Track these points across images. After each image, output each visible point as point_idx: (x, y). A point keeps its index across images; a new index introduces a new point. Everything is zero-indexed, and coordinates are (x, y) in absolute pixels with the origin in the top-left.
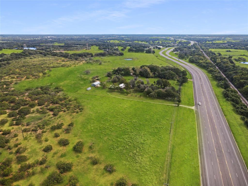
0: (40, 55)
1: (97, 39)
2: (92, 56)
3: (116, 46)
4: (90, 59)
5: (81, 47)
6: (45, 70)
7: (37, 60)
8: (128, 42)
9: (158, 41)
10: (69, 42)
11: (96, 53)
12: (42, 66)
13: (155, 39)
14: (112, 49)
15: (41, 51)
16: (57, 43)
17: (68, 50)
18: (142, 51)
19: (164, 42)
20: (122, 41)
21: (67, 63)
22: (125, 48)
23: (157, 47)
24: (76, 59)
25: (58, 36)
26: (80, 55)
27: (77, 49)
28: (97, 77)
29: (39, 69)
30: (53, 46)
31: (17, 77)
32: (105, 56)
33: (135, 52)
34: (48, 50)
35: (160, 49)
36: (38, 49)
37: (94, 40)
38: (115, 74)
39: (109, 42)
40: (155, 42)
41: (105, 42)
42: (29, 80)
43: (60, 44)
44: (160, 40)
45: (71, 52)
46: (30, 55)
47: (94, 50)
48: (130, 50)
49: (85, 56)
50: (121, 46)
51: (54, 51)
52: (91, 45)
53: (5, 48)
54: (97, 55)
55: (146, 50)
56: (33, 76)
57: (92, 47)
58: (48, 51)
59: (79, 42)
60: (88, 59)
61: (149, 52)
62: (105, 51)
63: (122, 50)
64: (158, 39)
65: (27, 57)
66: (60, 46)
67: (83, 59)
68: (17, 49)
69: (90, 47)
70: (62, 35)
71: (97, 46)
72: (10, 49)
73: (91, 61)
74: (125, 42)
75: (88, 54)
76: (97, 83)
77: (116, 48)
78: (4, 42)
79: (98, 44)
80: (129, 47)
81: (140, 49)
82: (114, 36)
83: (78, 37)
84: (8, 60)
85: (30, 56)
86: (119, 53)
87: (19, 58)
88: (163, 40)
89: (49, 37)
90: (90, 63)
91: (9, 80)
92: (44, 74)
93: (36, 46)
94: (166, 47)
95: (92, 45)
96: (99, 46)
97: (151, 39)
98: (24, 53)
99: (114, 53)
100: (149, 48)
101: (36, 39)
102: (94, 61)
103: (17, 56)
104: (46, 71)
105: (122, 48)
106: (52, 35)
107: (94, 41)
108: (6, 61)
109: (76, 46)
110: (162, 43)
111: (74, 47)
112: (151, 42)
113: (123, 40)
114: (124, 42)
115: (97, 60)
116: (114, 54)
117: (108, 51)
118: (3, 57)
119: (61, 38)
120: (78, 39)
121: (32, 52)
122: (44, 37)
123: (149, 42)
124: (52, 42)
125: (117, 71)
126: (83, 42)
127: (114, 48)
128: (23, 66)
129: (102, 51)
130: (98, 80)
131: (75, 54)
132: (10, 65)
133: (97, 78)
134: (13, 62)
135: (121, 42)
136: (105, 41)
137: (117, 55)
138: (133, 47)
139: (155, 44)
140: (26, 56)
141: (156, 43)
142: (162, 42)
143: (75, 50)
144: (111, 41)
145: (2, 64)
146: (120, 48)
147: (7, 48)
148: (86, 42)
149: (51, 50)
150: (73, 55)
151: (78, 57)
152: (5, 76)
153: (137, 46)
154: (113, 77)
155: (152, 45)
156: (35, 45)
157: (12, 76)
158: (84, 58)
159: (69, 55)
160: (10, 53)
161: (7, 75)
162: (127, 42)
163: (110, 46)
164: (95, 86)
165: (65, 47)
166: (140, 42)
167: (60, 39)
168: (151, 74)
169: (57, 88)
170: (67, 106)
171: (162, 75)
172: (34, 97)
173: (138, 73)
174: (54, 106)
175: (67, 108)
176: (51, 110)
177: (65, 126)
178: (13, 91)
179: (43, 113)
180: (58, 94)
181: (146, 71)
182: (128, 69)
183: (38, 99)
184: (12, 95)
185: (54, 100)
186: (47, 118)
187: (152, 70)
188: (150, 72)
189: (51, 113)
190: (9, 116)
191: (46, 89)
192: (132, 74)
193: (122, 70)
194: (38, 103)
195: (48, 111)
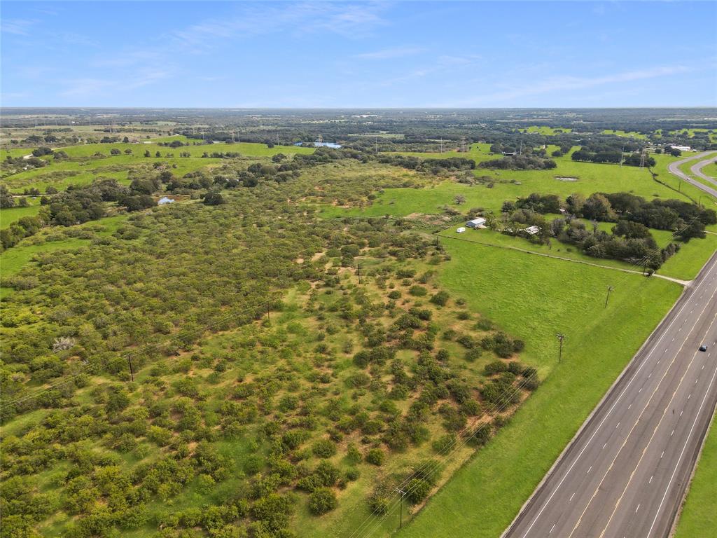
0: (353, 160)
1: (492, 122)
2: (473, 167)
3: (542, 144)
4: (468, 174)
5: (445, 143)
6: (370, 190)
7: (351, 171)
8: (581, 134)
9: (684, 130)
10: (415, 130)
11: (484, 161)
12: (364, 183)
13: (677, 123)
14: (527, 151)
15: (355, 151)
16: (385, 132)
17: (415, 151)
18: (614, 159)
19: (706, 133)
20: (564, 130)
21: (414, 179)
22: (566, 150)
23: (668, 150)
24: (435, 172)
25: (387, 113)
26: (445, 164)
27: (437, 148)
28: (480, 211)
29: (360, 189)
30: (379, 140)
31: (322, 200)
32: (506, 168)
33: (594, 163)
34: (367, 149)
35: (677, 153)
36: (346, 147)
37: (483, 125)
38: (521, 207)
39: (525, 131)
40: (673, 133)
41: (511, 132)
42: (344, 207)
43: (393, 136)
44: (692, 127)
45: (422, 156)
46: (334, 160)
47: (480, 152)
48: (576, 157)
49: (456, 166)
50: (557, 145)
51: (382, 153)
52: (472, 138)
53: (276, 144)
54: (486, 165)
55: (627, 157)
56: (349, 201)
57: (474, 145)
58: (368, 152)
59: (441, 132)
60: (463, 173)
61: (634, 162)
62: (507, 155)
63: (556, 154)
64: (687, 122)
65: (329, 165)
66: (394, 141)
67: (451, 173)
68: (301, 146)
69: (469, 146)
70: (396, 112)
71: (488, 142)
72: (287, 145)
73: (468, 178)
74: (572, 131)
75: (464, 162)
76: (479, 222)
77: (539, 149)
78: (270, 128)
79: (494, 136)
80: (577, 148)
81: (610, 153)
82: (541, 115)
83: (438, 116)
84: (293, 167)
85: (332, 162)
86: (545, 162)
87: (313, 165)
88: (705, 128)
89: (365, 116)
90: (467, 182)
91: (309, 205)
92: (371, 198)
93: (340, 138)
94: (705, 150)
95: (476, 140)
96: (492, 143)
97: (659, 125)
98: (321, 155)
99: (530, 162)
100: (641, 150)
101: (337, 121)
102: (476, 179)
103: (309, 161)
104: (373, 193)
105: (558, 148)
106: (372, 112)
107: (482, 128)
108: (291, 169)
109: (433, 142)
110: (693, 138)
111: (430, 145)
112: (658, 133)
113: (568, 128)
114: (568, 131)
115: (483, 177)
116: (529, 163)
117: (514, 157)
118: (281, 162)
119: (395, 119)
120: (437, 122)
121: (335, 153)
122: (353, 116)
123: (649, 133)
124: (373, 129)
126: (451, 130)
127: (535, 149)
128: (327, 181)
129: (499, 157)
130: (481, 216)
131: (432, 160)
132: (300, 178)
133: (478, 213)
134: (306, 175)
135: (561, 131)
136: (513, 130)
137: (537, 166)
138: (592, 149)
139: (670, 139)
140: (325, 161)
141: (673, 136)
142: (696, 133)
143: (432, 150)
144: (531, 130)
145: (288, 175)
146: (552, 148)
147: (280, 144)
148: (459, 131)
149: (374, 150)
150: (426, 161)
151: (441, 168)
152: (299, 198)
153: (602, 146)
154: (517, 212)
155: (656, 142)
156: (338, 138)
157: (312, 197)
158: (453, 171)
159: (419, 162)
160: (292, 155)
161: (303, 196)
162: (578, 131)
163: (525, 142)
164: (473, 226)
165: (407, 143)
166: (620, 134)
167: (392, 121)
168: (612, 214)
169: (398, 223)
170: (420, 251)
171: (640, 216)
172: (360, 233)
173: (578, 208)
174: (397, 249)
175: (419, 254)
176: (394, 254)
177: (417, 276)
178: (322, 222)
179: (380, 256)
180: (402, 234)
181: (599, 205)
182: (554, 198)
183: (368, 237)
184: (323, 227)
185: (396, 240)
186: (387, 263)
187: (617, 205)
188: (609, 209)
189: (394, 258)
190: (328, 254)
191: (378, 223)
192: (562, 210)
193: (542, 200)
194: (370, 243)
195: (388, 255)
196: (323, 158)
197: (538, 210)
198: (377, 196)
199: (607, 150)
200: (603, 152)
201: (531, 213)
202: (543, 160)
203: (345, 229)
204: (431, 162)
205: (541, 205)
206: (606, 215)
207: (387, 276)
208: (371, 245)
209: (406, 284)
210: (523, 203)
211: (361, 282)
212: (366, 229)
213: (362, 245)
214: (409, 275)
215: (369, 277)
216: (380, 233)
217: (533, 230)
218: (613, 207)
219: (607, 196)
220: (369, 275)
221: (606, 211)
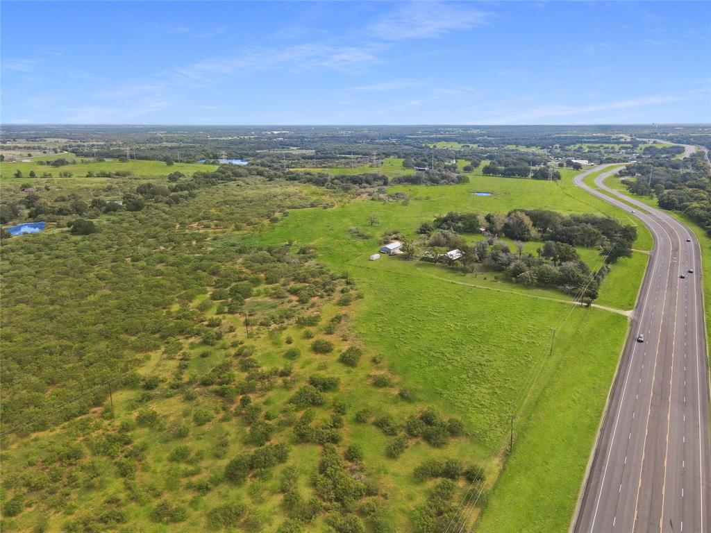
0: (259, 177)
1: (402, 138)
2: (385, 184)
3: (452, 159)
4: (380, 191)
5: (357, 159)
6: (274, 212)
7: (255, 189)
8: (487, 149)
9: (578, 145)
10: (327, 146)
11: (397, 176)
12: (267, 204)
13: (571, 138)
14: (438, 166)
15: (261, 168)
16: (295, 148)
17: (325, 167)
18: (523, 174)
19: (598, 148)
20: (471, 145)
21: (323, 197)
22: (476, 165)
23: (569, 163)
24: (346, 189)
25: (299, 129)
26: (356, 181)
27: (348, 163)
28: (395, 233)
29: (261, 210)
30: (288, 156)
31: (216, 225)
32: (420, 184)
33: (504, 177)
34: (275, 165)
35: (578, 167)
36: (252, 164)
37: (394, 141)
38: (439, 227)
39: (435, 147)
40: (570, 148)
41: (421, 148)
42: (241, 232)
43: (303, 151)
44: (585, 142)
45: (332, 173)
46: (237, 178)
47: (393, 167)
48: (488, 171)
49: (368, 182)
50: (466, 160)
51: (291, 170)
52: (384, 153)
53: (177, 161)
54: (400, 181)
55: (534, 171)
56: (248, 225)
57: (386, 160)
58: (276, 169)
59: (353, 147)
60: (376, 190)
61: (542, 175)
62: (420, 170)
63: (467, 169)
64: (579, 138)
65: (232, 184)
66: (304, 157)
67: (363, 190)
68: (205, 163)
69: (381, 161)
70: (308, 128)
71: (399, 157)
72: (189, 162)
73: (381, 195)
74: (479, 146)
75: (376, 178)
76: (395, 246)
77: (450, 164)
78: (174, 144)
79: (404, 151)
80: (486, 163)
81: (519, 167)
82: (447, 131)
83: (349, 132)
84: (189, 187)
85: (235, 180)
86: (457, 177)
87: (213, 184)
88: (596, 142)
89: (275, 132)
90: (380, 199)
91: (201, 231)
92: (275, 220)
93: (247, 155)
94: (601, 163)
95: (387, 155)
96: (404, 157)
97: (558, 140)
98: (223, 173)
99: (444, 177)
100: (545, 164)
101: (246, 137)
102: (390, 196)
103: (208, 180)
104: (277, 215)
105: (468, 163)
106: (284, 128)
107: (393, 144)
108: (187, 189)
109: (344, 158)
110: (588, 152)
111: (341, 160)
112: (556, 148)
113: (474, 143)
114: (475, 146)
115: (397, 194)
116: (442, 179)
117: (427, 172)
118: (178, 181)
119: (306, 135)
120: (349, 137)
121: (240, 171)
122: (264, 132)
123: (548, 148)
124: (284, 145)
125: (445, 220)
126: (362, 146)
127: (446, 163)
128: (226, 203)
129: (412, 172)
130: (396, 239)
131: (343, 177)
132: (196, 199)
133: (394, 236)
134: (203, 195)
135: (468, 146)
136: (423, 145)
137: (450, 181)
138: (500, 163)
139: (568, 153)
140: (228, 179)
141: (570, 150)
142: (590, 147)
143: (343, 166)
144: (440, 145)
145: (181, 196)
146: (463, 163)
147: (181, 161)
148: (370, 146)
149: (282, 166)
150: (336, 178)
151: (352, 185)
152: (190, 223)
153: (510, 160)
154: (436, 234)
155: (557, 156)
156: (244, 154)
157: (205, 222)
158: (365, 188)
159: (329, 178)
160: (191, 174)
161: (195, 221)
162: (485, 146)
163: (436, 157)
164: (388, 252)
165: (317, 159)
166: (523, 149)
167: (303, 137)
168: (534, 232)
169: (303, 251)
170: (327, 287)
171: (563, 235)
172: (257, 266)
173: (499, 226)
174: (299, 285)
175: (326, 291)
176: (294, 292)
177: (324, 322)
178: (211, 253)
179: (279, 296)
180: (307, 264)
181: (520, 223)
182: (474, 216)
183: (266, 270)
184: (212, 260)
185: (299, 274)
186: (287, 306)
187: (538, 222)
188: (530, 227)
189: (294, 298)
190: (214, 297)
191: (279, 252)
192: (483, 229)
193: (460, 219)
194: (267, 279)
195: (287, 294)
196: (227, 175)
197: (458, 230)
198: (280, 218)
199: (515, 164)
200: (512, 166)
201: (451, 234)
202: (456, 175)
203: (240, 260)
204: (342, 178)
205: (460, 224)
206: (529, 234)
207: (284, 325)
208: (269, 281)
209: (308, 336)
210: (442, 223)
211: (250, 336)
212: (264, 260)
213: (256, 282)
214: (312, 322)
215: (262, 327)
216: (280, 265)
217: (454, 254)
218: (534, 225)
219: (528, 214)
220: (262, 324)
221: (528, 230)
